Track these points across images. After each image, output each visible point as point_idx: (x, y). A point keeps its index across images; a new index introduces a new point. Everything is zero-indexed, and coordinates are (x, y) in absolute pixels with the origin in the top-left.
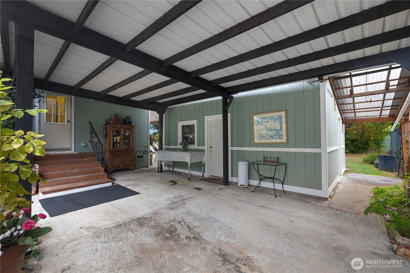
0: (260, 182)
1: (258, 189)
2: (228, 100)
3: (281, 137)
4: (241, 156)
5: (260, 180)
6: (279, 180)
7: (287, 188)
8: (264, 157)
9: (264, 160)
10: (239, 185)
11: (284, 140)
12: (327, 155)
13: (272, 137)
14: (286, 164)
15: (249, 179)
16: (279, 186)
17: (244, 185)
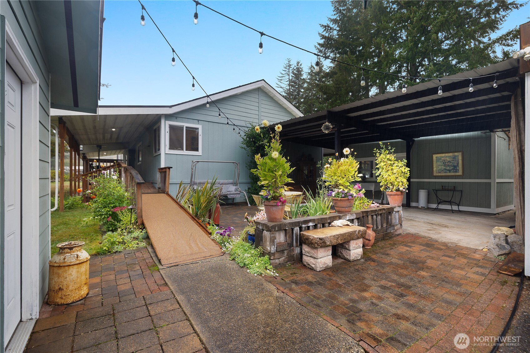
0: (438, 205)
1: (436, 210)
2: (411, 143)
3: (456, 171)
4: (422, 186)
5: (438, 204)
6: (455, 203)
7: (462, 208)
8: (442, 186)
9: (442, 188)
10: (420, 207)
11: (460, 173)
12: (496, 185)
13: (450, 171)
14: (461, 191)
15: (428, 203)
16: (455, 208)
17: (424, 207)
